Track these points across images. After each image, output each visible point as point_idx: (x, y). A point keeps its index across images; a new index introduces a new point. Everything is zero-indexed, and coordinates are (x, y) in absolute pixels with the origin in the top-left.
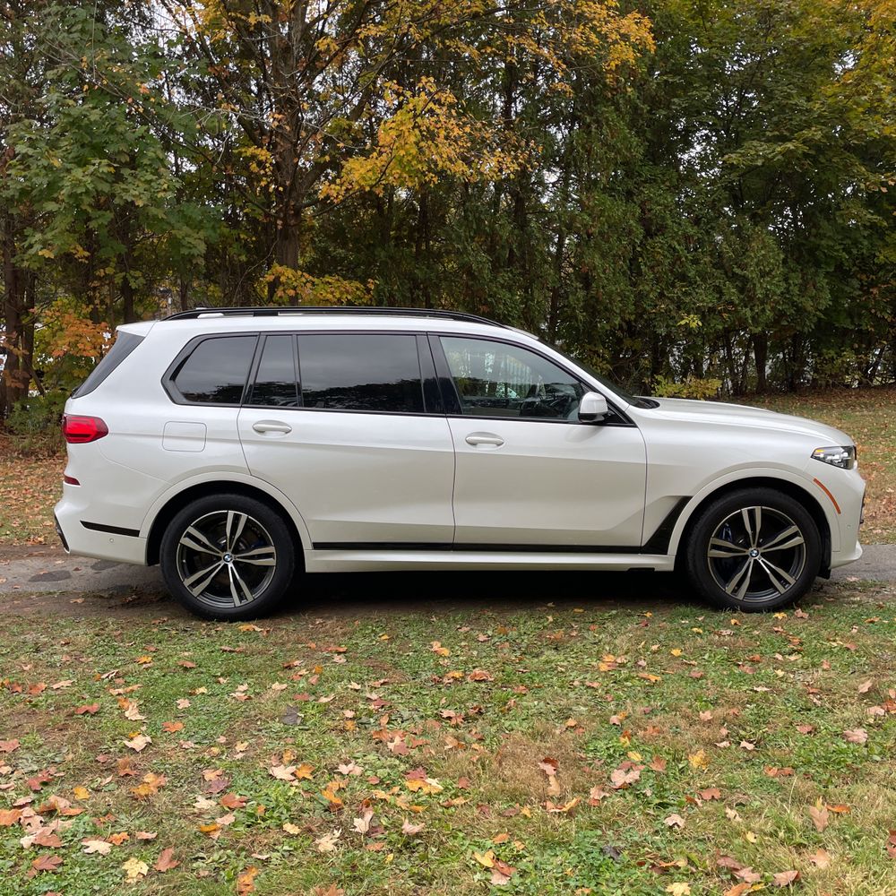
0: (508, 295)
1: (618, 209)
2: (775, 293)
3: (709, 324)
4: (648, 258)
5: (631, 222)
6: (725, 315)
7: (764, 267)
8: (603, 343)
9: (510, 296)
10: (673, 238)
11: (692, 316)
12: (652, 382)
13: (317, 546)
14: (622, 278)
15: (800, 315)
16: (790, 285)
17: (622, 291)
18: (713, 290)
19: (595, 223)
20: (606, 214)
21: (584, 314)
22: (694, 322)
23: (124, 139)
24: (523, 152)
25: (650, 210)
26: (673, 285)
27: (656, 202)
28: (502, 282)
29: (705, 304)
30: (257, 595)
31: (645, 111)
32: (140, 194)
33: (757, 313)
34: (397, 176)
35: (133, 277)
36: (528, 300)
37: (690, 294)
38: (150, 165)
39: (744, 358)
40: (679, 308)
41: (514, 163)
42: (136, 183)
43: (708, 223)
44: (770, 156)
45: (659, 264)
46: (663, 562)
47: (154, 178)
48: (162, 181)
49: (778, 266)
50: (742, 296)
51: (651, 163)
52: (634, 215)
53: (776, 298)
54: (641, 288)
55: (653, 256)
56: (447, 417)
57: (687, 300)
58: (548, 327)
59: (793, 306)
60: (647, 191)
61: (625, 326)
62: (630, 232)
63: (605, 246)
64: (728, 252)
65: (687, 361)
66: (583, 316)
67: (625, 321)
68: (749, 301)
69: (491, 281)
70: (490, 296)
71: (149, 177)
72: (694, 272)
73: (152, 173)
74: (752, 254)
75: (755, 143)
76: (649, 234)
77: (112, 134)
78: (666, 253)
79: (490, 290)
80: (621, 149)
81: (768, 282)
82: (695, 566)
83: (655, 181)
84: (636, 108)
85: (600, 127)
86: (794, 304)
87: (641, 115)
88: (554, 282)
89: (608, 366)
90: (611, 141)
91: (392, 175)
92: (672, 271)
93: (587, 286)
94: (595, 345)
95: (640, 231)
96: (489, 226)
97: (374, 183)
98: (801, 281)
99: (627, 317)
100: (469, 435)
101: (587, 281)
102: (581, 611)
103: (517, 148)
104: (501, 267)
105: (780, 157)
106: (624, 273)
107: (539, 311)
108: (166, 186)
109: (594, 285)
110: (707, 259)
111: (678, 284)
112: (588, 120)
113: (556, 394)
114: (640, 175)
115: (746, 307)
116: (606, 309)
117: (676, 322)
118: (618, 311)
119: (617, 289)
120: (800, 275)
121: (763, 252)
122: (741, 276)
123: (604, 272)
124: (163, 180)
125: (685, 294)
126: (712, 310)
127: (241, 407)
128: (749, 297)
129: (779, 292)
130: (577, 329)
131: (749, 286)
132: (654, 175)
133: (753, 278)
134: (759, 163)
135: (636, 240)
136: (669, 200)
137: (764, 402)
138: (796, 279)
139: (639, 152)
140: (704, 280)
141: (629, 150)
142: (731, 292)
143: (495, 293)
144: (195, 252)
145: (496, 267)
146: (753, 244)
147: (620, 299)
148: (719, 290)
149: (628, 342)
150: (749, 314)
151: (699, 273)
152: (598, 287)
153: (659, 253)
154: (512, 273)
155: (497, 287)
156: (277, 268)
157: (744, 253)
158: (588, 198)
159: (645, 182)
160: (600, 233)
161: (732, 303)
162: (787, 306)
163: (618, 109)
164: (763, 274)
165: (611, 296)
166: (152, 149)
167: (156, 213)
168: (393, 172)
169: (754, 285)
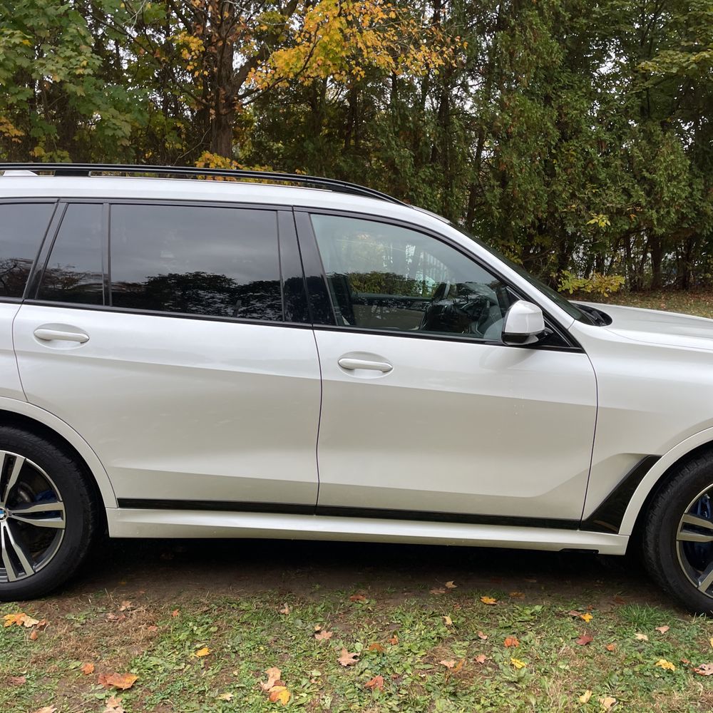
0: (429, 190)
1: (536, 111)
2: (680, 197)
3: (616, 224)
4: (562, 160)
5: (549, 124)
6: (633, 216)
7: (672, 172)
8: (516, 239)
9: (430, 191)
10: (587, 142)
11: (601, 216)
12: (559, 277)
13: (123, 503)
14: (537, 179)
15: (701, 219)
16: (693, 189)
17: (536, 190)
18: (623, 192)
19: (514, 123)
20: (526, 115)
21: (500, 210)
22: (603, 221)
23: (45, 14)
24: (448, 47)
25: (566, 115)
26: (584, 186)
27: (573, 107)
28: (423, 177)
29: (614, 205)
30: (39, 567)
31: (567, 18)
32: (57, 69)
33: (662, 215)
34: (320, 63)
35: (59, 157)
36: (447, 195)
37: (600, 195)
38: (71, 42)
39: (642, 257)
40: (589, 208)
41: (438, 58)
42: (56, 60)
43: (620, 129)
44: (684, 65)
45: (573, 165)
46: (612, 543)
47: (74, 54)
48: (81, 58)
49: (685, 171)
50: (649, 199)
51: (569, 70)
52: (551, 118)
53: (681, 201)
54: (554, 187)
55: (567, 159)
56: (313, 328)
57: (597, 201)
58: (466, 223)
59: (695, 209)
60: (565, 96)
61: (537, 223)
62: (547, 134)
63: (523, 146)
64: (639, 157)
65: (592, 258)
66: (499, 213)
67: (538, 219)
68: (655, 202)
69: (412, 176)
70: (412, 190)
71: (69, 53)
72: (604, 175)
73: (72, 50)
74: (662, 159)
75: (671, 52)
76: (564, 138)
77: (33, 8)
78: (579, 155)
79: (412, 183)
80: (543, 53)
81: (675, 186)
82: (657, 553)
83: (572, 87)
84: (557, 14)
85: (524, 29)
86: (695, 208)
87: (563, 22)
88: (473, 179)
89: (520, 260)
90: (534, 45)
91: (316, 62)
92: (584, 173)
93: (504, 184)
94: (508, 241)
95: (556, 133)
96: (413, 123)
97: (299, 71)
98: (703, 187)
99: (540, 215)
100: (344, 356)
101: (504, 180)
102: (492, 601)
103: (442, 45)
104: (422, 163)
105: (694, 66)
106: (539, 174)
107: (457, 206)
108: (85, 63)
109: (510, 183)
110: (619, 162)
111: (589, 185)
112: (513, 23)
113: (470, 297)
114: (559, 81)
115: (652, 209)
116: (521, 207)
117: (586, 221)
118: (532, 210)
119: (532, 188)
120: (703, 182)
121: (672, 157)
122: (649, 179)
123: (521, 171)
124: (83, 57)
125: (595, 195)
126: (620, 212)
127: (23, 303)
128: (656, 200)
129: (684, 196)
130: (492, 225)
131: (657, 189)
132: (572, 82)
133: (661, 181)
134: (674, 70)
135: (552, 142)
136: (585, 106)
137: (660, 298)
138: (699, 184)
139: (559, 58)
140: (614, 182)
141: (550, 54)
142: (639, 194)
143: (416, 187)
144: (119, 133)
145: (418, 163)
146: (663, 149)
147: (533, 197)
148: (626, 192)
149: (537, 240)
150: (655, 216)
151: (610, 176)
152: (514, 186)
153: (572, 155)
154: (434, 170)
155: (418, 182)
156: (207, 154)
157: (654, 158)
158: (509, 99)
159: (563, 88)
160: (519, 133)
161: (639, 204)
162: (690, 210)
163: (541, 13)
164: (671, 178)
165: (526, 195)
166: (74, 26)
167: (74, 90)
168: (318, 58)
169: (662, 188)
